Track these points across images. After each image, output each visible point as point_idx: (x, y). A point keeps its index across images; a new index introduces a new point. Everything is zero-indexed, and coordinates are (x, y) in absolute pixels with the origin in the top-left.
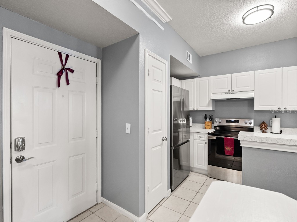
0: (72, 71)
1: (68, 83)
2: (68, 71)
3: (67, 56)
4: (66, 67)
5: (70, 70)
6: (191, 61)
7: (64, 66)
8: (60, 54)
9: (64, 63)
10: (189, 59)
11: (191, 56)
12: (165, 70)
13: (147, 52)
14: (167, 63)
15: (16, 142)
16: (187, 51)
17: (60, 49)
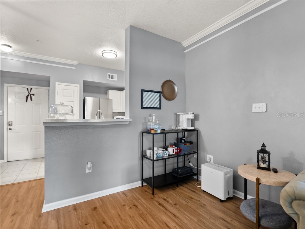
0: (34, 95)
1: (31, 100)
2: (31, 95)
3: (31, 89)
4: (30, 93)
5: (32, 94)
6: (115, 79)
7: (29, 93)
8: (27, 88)
9: (29, 92)
10: (112, 78)
11: (116, 75)
12: (77, 89)
13: (57, 84)
14: (78, 86)
15: (9, 122)
16: (108, 74)
17: (27, 86)
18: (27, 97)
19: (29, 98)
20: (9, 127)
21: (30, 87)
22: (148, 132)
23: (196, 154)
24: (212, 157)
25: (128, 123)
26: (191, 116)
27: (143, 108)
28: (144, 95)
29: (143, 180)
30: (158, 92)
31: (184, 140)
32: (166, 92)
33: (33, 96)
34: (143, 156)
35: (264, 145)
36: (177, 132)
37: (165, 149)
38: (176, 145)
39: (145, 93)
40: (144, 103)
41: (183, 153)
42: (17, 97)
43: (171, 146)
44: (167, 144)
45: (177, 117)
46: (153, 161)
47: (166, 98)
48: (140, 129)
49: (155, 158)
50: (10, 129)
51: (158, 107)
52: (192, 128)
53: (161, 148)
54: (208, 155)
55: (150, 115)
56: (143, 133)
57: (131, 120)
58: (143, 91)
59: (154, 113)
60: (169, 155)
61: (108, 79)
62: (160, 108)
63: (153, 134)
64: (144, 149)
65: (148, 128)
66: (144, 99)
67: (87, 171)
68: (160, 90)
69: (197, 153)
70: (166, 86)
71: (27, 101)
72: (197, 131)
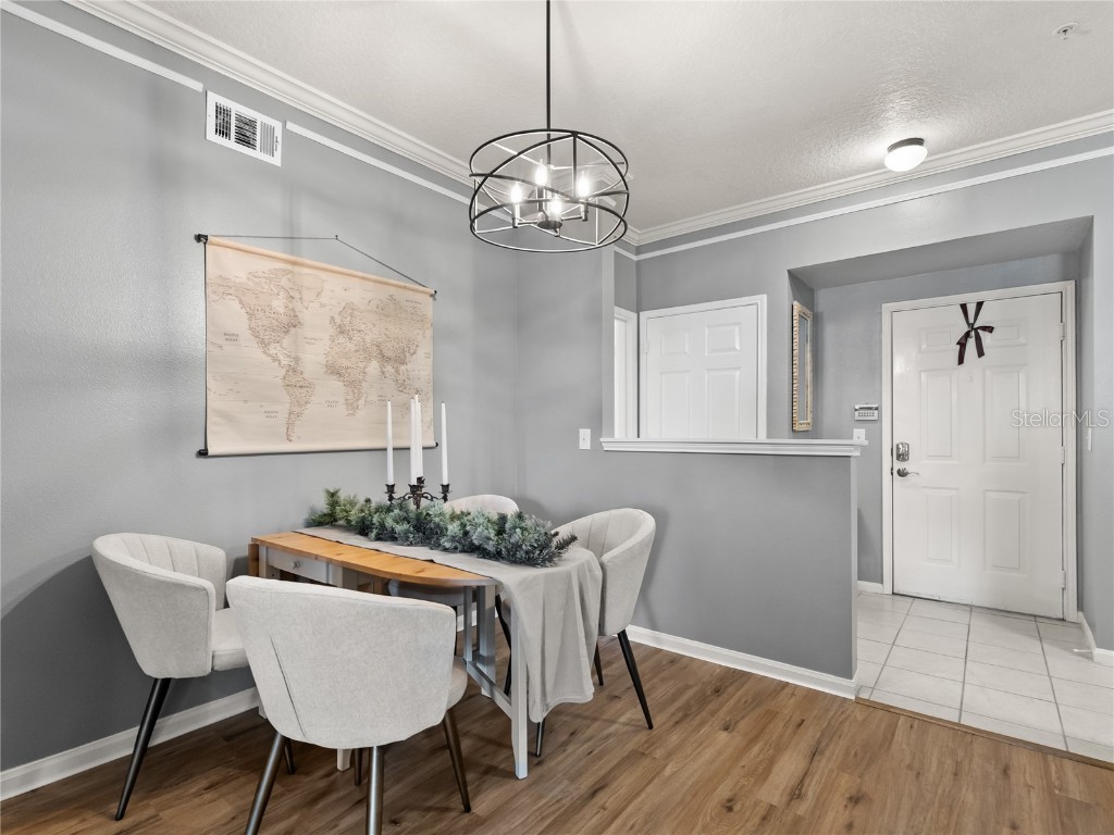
0: (990, 329)
1: (981, 353)
2: (980, 332)
3: (980, 305)
4: (975, 326)
5: (985, 328)
7: (971, 325)
8: (964, 307)
9: (971, 321)
15: (898, 448)
17: (963, 298)
18: (962, 344)
19: (971, 344)
20: (898, 465)
21: (971, 299)
33: (987, 333)
42: (924, 347)
50: (902, 474)
71: (961, 361)
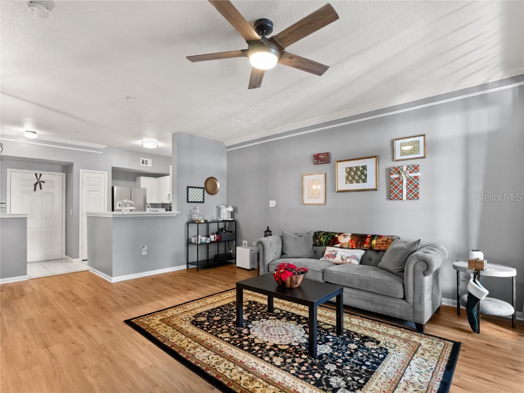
0: (44, 182)
1: (41, 189)
3: (41, 175)
4: (40, 180)
5: (42, 182)
6: (150, 164)
8: (36, 174)
9: (38, 179)
10: (146, 164)
11: (151, 160)
12: (104, 177)
13: (81, 171)
14: (106, 173)
16: (142, 159)
17: (36, 172)
18: (35, 185)
19: (38, 186)
21: (38, 173)
22: (193, 222)
23: (234, 241)
24: (246, 242)
25: (175, 215)
26: (231, 209)
27: (188, 202)
28: (189, 191)
29: (188, 263)
30: (201, 188)
31: (225, 230)
32: (209, 187)
34: (189, 243)
35: (268, 227)
36: (218, 222)
37: (208, 236)
38: (217, 233)
39: (190, 189)
40: (189, 198)
41: (223, 240)
43: (213, 234)
44: (210, 233)
45: (219, 209)
46: (198, 245)
47: (209, 193)
48: (186, 219)
49: (199, 243)
51: (202, 201)
52: (232, 219)
53: (204, 236)
54: (244, 241)
55: (195, 209)
56: (188, 223)
57: (179, 212)
58: (188, 187)
59: (198, 206)
60: (211, 241)
61: (141, 164)
62: (203, 202)
63: (198, 223)
64: (189, 237)
65: (193, 219)
66: (189, 195)
67: (143, 254)
68: (203, 186)
69: (236, 240)
70: (209, 182)
71: (35, 190)
72: (236, 222)
